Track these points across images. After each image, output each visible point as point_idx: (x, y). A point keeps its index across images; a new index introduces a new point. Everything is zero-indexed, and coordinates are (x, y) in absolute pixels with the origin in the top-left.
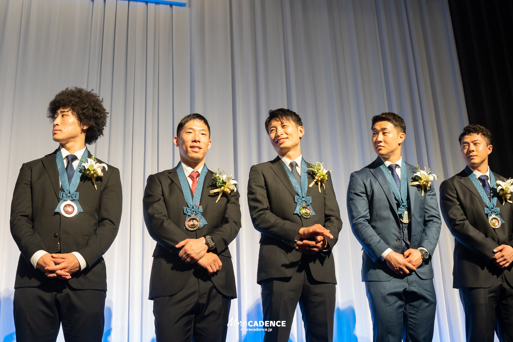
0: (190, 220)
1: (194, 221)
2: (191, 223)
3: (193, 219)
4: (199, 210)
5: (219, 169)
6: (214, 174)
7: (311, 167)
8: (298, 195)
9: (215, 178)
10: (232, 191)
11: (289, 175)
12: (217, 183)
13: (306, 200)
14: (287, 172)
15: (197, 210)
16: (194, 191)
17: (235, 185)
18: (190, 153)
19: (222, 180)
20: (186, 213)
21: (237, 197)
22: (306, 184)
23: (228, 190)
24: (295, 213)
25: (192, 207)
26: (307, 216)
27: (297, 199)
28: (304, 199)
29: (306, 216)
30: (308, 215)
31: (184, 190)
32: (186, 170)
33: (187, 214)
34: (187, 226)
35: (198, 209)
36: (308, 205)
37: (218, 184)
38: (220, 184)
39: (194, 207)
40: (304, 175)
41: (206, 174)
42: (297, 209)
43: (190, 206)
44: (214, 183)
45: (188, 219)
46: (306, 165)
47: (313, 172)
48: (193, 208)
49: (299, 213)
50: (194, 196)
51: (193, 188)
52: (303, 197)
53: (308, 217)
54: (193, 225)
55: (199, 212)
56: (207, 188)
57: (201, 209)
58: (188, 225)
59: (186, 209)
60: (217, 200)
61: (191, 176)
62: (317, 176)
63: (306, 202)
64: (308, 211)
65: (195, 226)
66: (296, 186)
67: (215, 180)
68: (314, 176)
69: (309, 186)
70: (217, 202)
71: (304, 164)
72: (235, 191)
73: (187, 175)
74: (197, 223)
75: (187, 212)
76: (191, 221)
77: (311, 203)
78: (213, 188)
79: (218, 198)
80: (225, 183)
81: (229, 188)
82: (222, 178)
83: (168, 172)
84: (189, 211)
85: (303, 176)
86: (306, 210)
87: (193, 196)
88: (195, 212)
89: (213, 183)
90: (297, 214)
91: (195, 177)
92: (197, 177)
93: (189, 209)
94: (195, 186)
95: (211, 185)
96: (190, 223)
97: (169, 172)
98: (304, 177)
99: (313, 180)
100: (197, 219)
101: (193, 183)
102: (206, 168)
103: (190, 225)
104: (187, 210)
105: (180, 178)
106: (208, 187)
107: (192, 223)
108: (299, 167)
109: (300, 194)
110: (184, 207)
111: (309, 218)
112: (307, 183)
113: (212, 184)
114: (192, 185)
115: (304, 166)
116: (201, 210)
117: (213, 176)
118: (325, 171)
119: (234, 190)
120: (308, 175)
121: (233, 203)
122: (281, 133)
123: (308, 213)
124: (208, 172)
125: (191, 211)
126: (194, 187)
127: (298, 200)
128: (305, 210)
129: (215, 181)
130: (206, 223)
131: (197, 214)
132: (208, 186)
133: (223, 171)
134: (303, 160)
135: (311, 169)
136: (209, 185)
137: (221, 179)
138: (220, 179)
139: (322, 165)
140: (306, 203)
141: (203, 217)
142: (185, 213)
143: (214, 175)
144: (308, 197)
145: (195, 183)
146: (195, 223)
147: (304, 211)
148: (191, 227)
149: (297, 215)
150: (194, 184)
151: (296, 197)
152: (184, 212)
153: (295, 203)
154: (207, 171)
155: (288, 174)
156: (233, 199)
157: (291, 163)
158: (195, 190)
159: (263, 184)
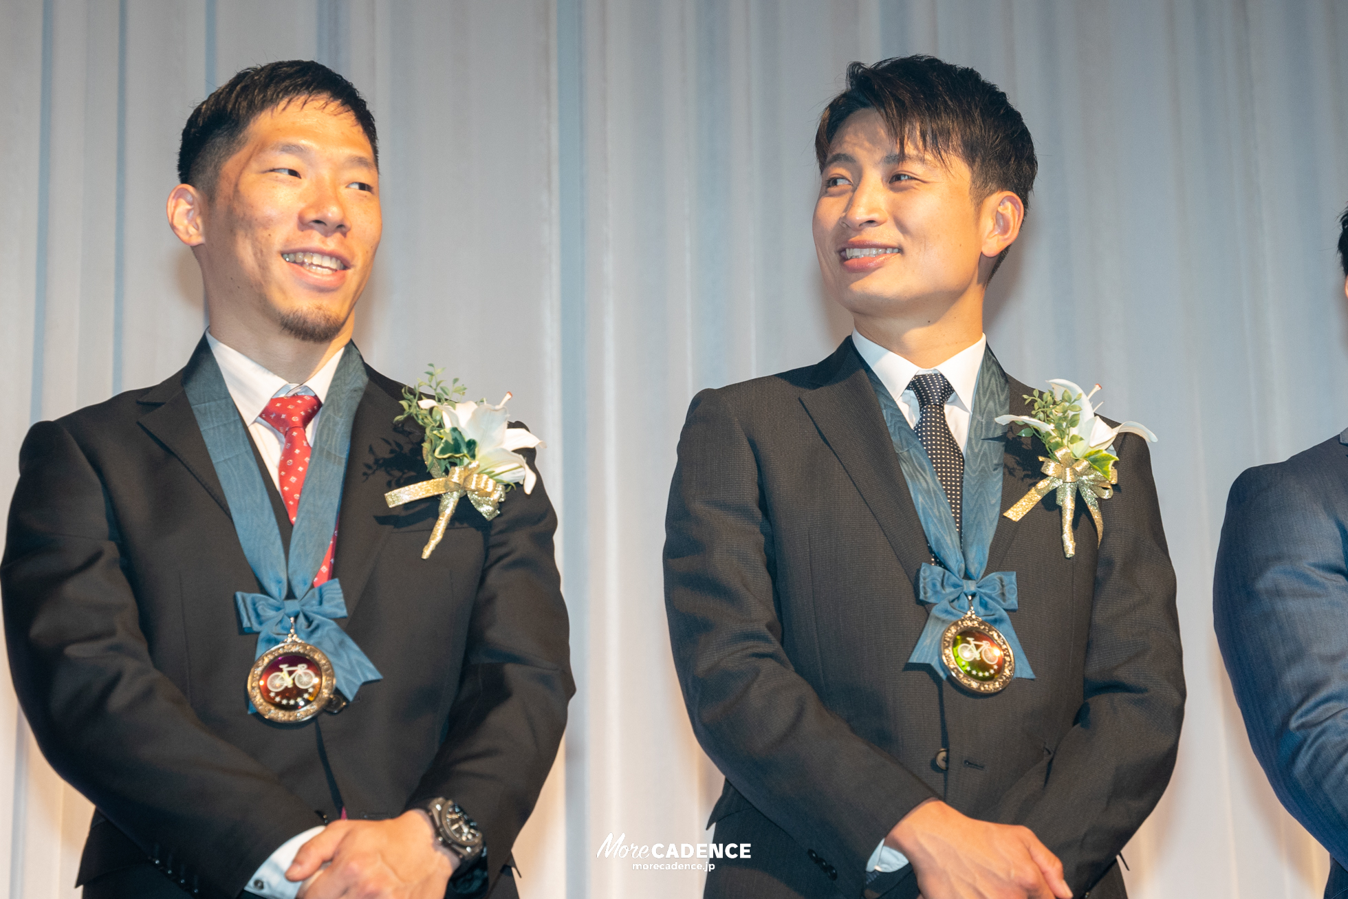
0: (274, 667)
1: (301, 669)
2: (282, 680)
3: (294, 659)
4: (328, 608)
5: (430, 369)
6: (403, 399)
7: (1028, 409)
8: (941, 563)
9: (411, 419)
10: (514, 490)
11: (898, 451)
12: (426, 446)
13: (982, 590)
14: (891, 430)
15: (316, 608)
16: (293, 500)
17: (529, 454)
18: (283, 291)
19: (455, 430)
20: (256, 627)
21: (540, 527)
22: (993, 502)
23: (486, 484)
24: (914, 659)
25: (284, 593)
26: (984, 679)
27: (934, 585)
28: (971, 586)
29: (976, 678)
30: (991, 678)
31: (234, 502)
32: (242, 385)
33: (258, 633)
34: (258, 699)
35: (321, 603)
36: (997, 621)
37: (432, 455)
38: (443, 451)
39: (299, 591)
40: (985, 454)
41: (358, 400)
42: (928, 641)
43: (273, 588)
44: (407, 449)
45: (266, 660)
46: (1002, 398)
47: (1037, 436)
48: (291, 595)
49: (935, 664)
50: (295, 527)
51: (289, 484)
52: (967, 576)
53: (989, 687)
54: (294, 692)
55: (324, 615)
56: (365, 474)
57: (336, 602)
58: (265, 692)
59: (254, 604)
60: (426, 542)
61: (273, 415)
62: (1056, 460)
63: (984, 605)
64: (992, 653)
65: (306, 696)
66: (936, 510)
67: (413, 432)
68: (1041, 459)
69: (1005, 514)
70: (427, 553)
71: (992, 393)
72: (528, 490)
73: (250, 411)
74: (316, 680)
75: (261, 623)
76: (281, 670)
77: (1014, 611)
78: (397, 473)
79: (431, 530)
80: (471, 445)
81: (491, 475)
82: (454, 417)
83: (138, 403)
84: (272, 613)
85: (976, 456)
86: (977, 647)
87: (286, 529)
88: (301, 619)
89: (398, 445)
90: (927, 668)
91: (295, 419)
92: (306, 420)
93: (271, 601)
94: (301, 469)
95: (388, 456)
96: (277, 682)
97: (145, 399)
98: (983, 465)
99: (1030, 481)
100: (317, 657)
101: (288, 454)
102: (357, 363)
103: (277, 694)
104: (260, 609)
105: (212, 433)
106: (370, 472)
107: (288, 682)
108: (963, 408)
109: (954, 559)
110: (239, 595)
111: (996, 694)
112: (995, 498)
113: (392, 451)
114: (283, 466)
115: (991, 404)
116: (337, 606)
117: (402, 410)
118: (1102, 436)
119: (519, 486)
120: (1008, 456)
121: (521, 563)
122: (871, 211)
123: (991, 667)
124: (368, 385)
125: (280, 614)
126: (293, 479)
127: (936, 592)
128: (972, 646)
129: (410, 433)
130: (372, 674)
131: (317, 627)
132: (369, 467)
133: (456, 380)
134: (994, 368)
135: (1025, 419)
136: (376, 461)
137: (448, 425)
138: (441, 426)
139: (1090, 400)
140: (982, 611)
141: (350, 642)
142: (246, 623)
143: (404, 403)
144: (994, 576)
145: (297, 451)
146: (305, 679)
147: (967, 654)
148: (279, 706)
149: (924, 675)
150: (290, 462)
151: (930, 573)
152: (240, 622)
153: (921, 608)
154: (366, 379)
155: (895, 439)
156: (520, 542)
157: (919, 378)
158: (297, 496)
159: (750, 495)
